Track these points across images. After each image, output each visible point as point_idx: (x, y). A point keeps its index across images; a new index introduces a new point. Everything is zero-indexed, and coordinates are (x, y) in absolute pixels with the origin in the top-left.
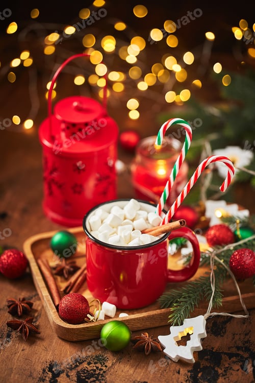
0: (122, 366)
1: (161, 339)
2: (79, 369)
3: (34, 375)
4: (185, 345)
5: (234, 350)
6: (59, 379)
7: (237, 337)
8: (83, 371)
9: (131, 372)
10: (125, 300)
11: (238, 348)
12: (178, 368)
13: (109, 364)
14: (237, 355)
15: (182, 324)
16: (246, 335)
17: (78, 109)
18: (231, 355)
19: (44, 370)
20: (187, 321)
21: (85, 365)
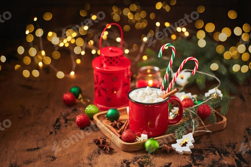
0: (158, 158)
1: (173, 146)
2: (138, 161)
3: (118, 165)
4: (186, 146)
5: (207, 148)
6: (130, 165)
7: (207, 144)
8: (140, 161)
9: (163, 160)
10: (151, 133)
11: (209, 147)
12: (184, 156)
13: (151, 158)
14: (210, 150)
15: (182, 138)
16: (211, 142)
17: (111, 51)
18: (207, 150)
19: (122, 163)
20: (184, 137)
21: (140, 159)
